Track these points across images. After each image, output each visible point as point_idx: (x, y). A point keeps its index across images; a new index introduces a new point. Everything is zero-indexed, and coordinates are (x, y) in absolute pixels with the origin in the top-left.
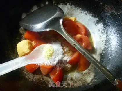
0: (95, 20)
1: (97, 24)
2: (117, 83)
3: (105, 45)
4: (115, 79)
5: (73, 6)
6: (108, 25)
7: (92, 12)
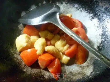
0: (90, 16)
1: (92, 20)
5: (68, 4)
6: (103, 19)
7: (87, 9)
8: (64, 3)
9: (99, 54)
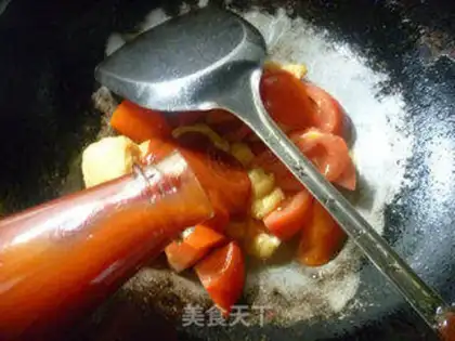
0: (377, 81)
1: (382, 96)
2: (445, 323)
3: (406, 176)
4: (439, 308)
5: (299, 20)
6: (424, 103)
7: (368, 50)
8: (281, 12)
9: (385, 253)
